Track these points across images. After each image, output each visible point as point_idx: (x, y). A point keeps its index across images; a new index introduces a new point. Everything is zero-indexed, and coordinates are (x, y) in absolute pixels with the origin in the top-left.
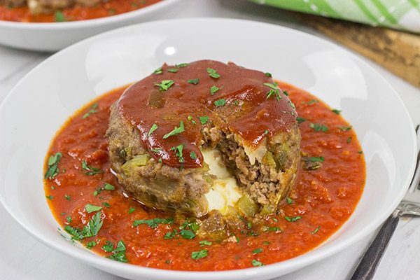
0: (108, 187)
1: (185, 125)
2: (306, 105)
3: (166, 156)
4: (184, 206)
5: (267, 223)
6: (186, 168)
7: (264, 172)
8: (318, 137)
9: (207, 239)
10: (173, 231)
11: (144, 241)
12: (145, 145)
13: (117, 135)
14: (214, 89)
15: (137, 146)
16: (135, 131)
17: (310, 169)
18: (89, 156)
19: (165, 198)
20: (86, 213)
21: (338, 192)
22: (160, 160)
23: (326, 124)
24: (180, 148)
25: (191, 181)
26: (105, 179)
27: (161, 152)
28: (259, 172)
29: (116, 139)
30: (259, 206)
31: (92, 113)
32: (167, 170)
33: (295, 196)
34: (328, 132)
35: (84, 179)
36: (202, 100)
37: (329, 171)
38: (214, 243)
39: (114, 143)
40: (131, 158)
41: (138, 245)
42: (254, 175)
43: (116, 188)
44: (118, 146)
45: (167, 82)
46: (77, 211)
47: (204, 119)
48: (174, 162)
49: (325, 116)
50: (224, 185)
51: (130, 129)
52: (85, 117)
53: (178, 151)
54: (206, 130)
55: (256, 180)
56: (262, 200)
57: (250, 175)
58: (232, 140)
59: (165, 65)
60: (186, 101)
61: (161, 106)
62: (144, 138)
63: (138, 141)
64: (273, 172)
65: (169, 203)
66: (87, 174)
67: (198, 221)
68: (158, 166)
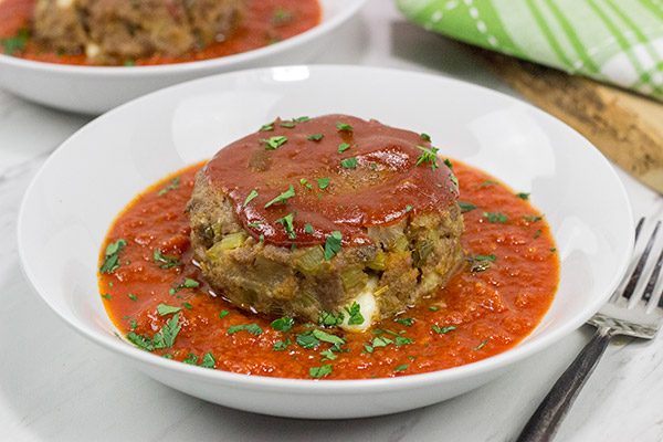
0: (190, 282)
2: (479, 187)
3: (269, 232)
4: (295, 306)
6: (298, 247)
8: (493, 229)
12: (240, 220)
13: (202, 208)
15: (228, 221)
16: (228, 201)
17: (475, 270)
18: (165, 243)
19: (269, 294)
20: (158, 315)
22: (262, 237)
23: (505, 212)
24: (289, 219)
26: (186, 273)
27: (262, 227)
29: (200, 211)
31: (171, 190)
32: (270, 251)
34: (508, 223)
35: (157, 273)
37: (504, 273)
39: (198, 219)
40: (220, 239)
41: (234, 359)
43: (201, 285)
44: (202, 222)
45: (277, 138)
46: (145, 314)
48: (281, 240)
49: (504, 202)
51: (220, 199)
52: (160, 194)
53: (286, 224)
59: (279, 119)
60: (303, 161)
61: (265, 169)
62: (238, 209)
63: (229, 214)
65: (275, 300)
66: (160, 267)
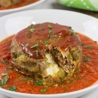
0: (10, 67)
1: (39, 44)
3: (31, 55)
4: (38, 74)
5: (69, 80)
6: (39, 59)
7: (68, 61)
9: (47, 85)
10: (34, 82)
11: (23, 86)
12: (24, 51)
13: (14, 48)
14: (50, 32)
15: (21, 51)
16: (21, 46)
17: (86, 61)
18: (4, 57)
19: (31, 71)
20: (2, 76)
21: (96, 69)
24: (37, 51)
25: (41, 64)
28: (66, 61)
30: (66, 74)
32: (32, 60)
33: (80, 71)
35: (2, 65)
36: (46, 35)
37: (93, 62)
38: (49, 86)
39: (13, 51)
40: (19, 56)
41: (21, 87)
42: (65, 62)
43: (14, 68)
47: (46, 42)
48: (34, 57)
50: (53, 66)
51: (19, 45)
53: (36, 53)
54: (47, 46)
55: (65, 64)
56: (67, 71)
57: (63, 62)
58: (56, 50)
59: (32, 24)
60: (40, 36)
61: (30, 38)
62: (24, 48)
63: (21, 49)
64: (71, 61)
65: (33, 72)
66: (3, 63)
67: (44, 79)
68: (29, 58)
